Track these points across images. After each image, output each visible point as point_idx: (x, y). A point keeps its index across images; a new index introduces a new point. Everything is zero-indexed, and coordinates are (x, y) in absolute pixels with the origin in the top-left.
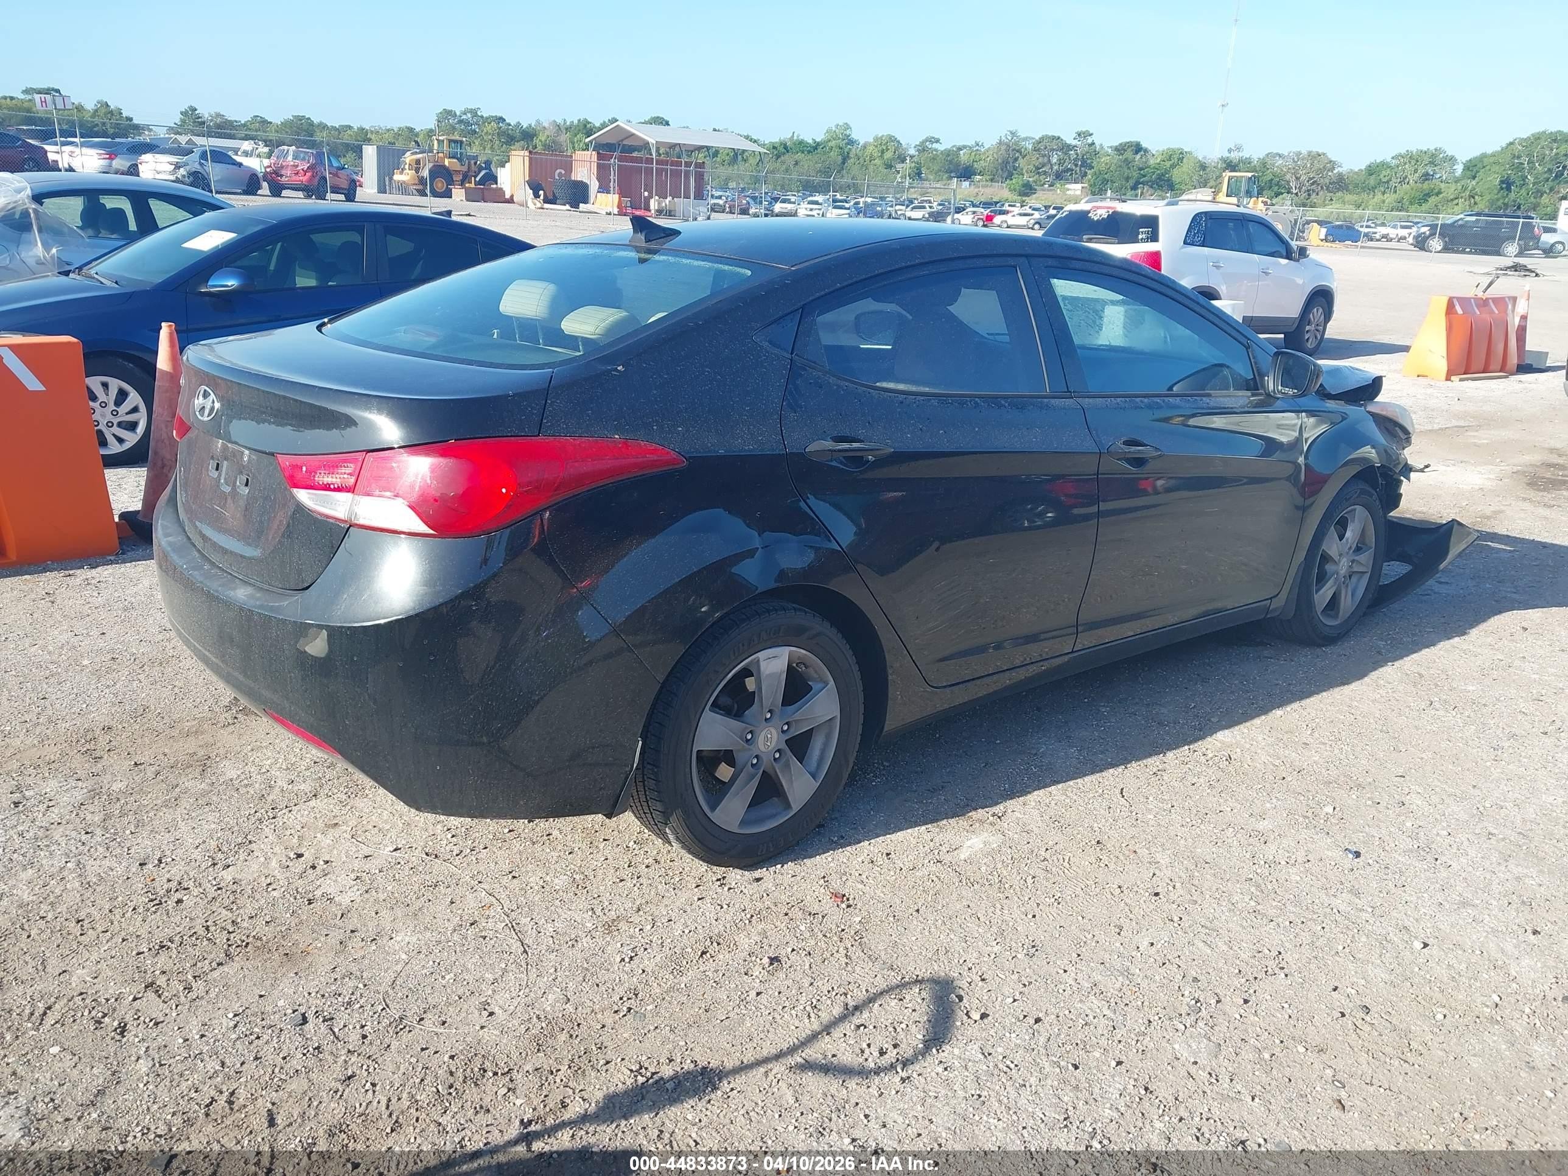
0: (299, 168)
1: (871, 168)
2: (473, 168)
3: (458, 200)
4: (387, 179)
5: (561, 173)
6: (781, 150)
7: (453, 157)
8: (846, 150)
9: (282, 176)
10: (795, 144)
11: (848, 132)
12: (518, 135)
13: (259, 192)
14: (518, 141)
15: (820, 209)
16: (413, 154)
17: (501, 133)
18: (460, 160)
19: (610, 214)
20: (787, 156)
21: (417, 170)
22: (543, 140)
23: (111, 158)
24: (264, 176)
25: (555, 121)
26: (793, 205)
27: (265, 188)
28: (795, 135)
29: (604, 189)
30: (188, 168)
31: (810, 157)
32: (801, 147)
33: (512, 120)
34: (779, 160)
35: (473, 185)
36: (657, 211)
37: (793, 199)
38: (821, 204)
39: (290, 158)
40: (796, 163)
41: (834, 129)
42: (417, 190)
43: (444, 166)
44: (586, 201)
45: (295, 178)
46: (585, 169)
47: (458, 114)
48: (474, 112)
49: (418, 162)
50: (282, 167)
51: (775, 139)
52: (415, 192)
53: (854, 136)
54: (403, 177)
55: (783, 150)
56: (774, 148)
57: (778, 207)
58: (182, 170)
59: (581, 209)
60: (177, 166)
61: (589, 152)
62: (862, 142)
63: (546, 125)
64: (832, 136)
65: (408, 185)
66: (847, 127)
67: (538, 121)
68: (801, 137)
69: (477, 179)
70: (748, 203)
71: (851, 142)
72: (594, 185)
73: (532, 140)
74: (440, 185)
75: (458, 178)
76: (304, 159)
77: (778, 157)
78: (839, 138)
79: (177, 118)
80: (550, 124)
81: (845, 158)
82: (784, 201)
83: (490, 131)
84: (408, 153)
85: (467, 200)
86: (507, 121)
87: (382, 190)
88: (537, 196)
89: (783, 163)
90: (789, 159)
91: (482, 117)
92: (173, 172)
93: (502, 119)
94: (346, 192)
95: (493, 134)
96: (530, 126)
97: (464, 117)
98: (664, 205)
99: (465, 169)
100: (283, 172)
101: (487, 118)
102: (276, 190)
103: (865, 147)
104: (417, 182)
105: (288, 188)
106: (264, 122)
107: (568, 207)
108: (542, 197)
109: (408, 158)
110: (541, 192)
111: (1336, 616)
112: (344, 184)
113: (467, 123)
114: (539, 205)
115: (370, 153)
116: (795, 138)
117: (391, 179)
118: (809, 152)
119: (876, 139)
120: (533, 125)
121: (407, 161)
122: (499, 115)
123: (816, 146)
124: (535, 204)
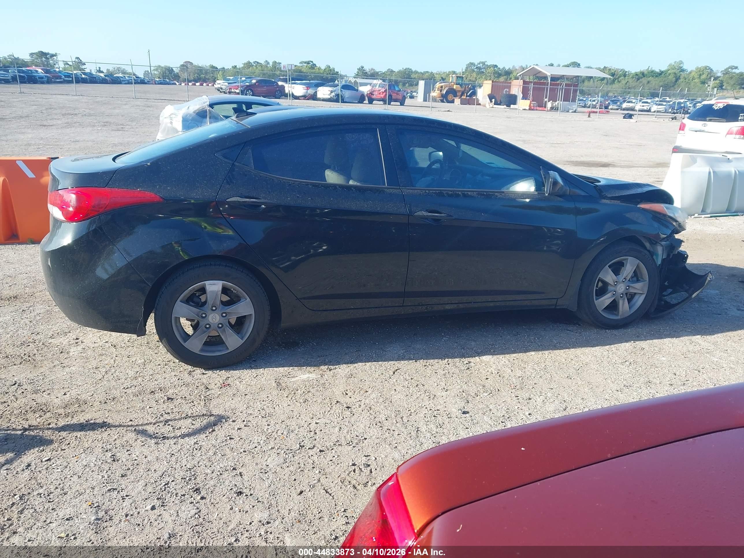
0: (381, 91)
1: (692, 84)
2: (467, 89)
3: (457, 104)
4: (428, 95)
5: (506, 91)
6: (640, 76)
7: (458, 84)
8: (679, 75)
9: (373, 95)
10: (649, 73)
11: (681, 65)
12: (503, 73)
13: (364, 102)
14: (503, 76)
15: (648, 106)
16: (440, 83)
17: (495, 73)
18: (461, 85)
19: (525, 110)
20: (643, 79)
21: (441, 91)
22: (515, 75)
23: (307, 89)
24: (367, 95)
25: (522, 66)
26: (634, 104)
27: (366, 101)
28: (650, 68)
29: (525, 97)
30: (335, 92)
31: (657, 78)
32: (653, 74)
33: (501, 66)
34: (639, 81)
35: (465, 97)
36: (551, 108)
37: (634, 101)
38: (649, 103)
39: (378, 87)
40: (648, 82)
41: (673, 64)
42: (441, 100)
43: (453, 89)
44: (515, 103)
45: (378, 95)
46: (516, 89)
47: (476, 64)
48: (483, 63)
49: (442, 87)
50: (374, 91)
51: (638, 70)
52: (439, 101)
53: (685, 67)
54: (435, 94)
55: (642, 76)
56: (636, 75)
57: (625, 105)
58: (333, 93)
59: (511, 108)
60: (332, 92)
61: (519, 81)
62: (689, 70)
63: (517, 68)
64: (671, 67)
65: (436, 97)
66: (681, 62)
67: (514, 66)
68: (653, 69)
69: (468, 94)
70: (609, 103)
71: (683, 71)
72: (520, 96)
73: (510, 75)
74: (450, 97)
75: (459, 94)
76: (383, 87)
77: (638, 79)
78: (676, 69)
79: (356, 71)
80: (519, 67)
81: (677, 79)
82: (629, 102)
83: (490, 72)
84: (438, 83)
85: (461, 104)
86: (499, 67)
87: (425, 100)
88: (491, 102)
89: (641, 82)
90: (644, 80)
91: (487, 65)
92: (329, 95)
93: (496, 66)
94: (400, 101)
95: (491, 73)
96: (509, 68)
97: (479, 65)
98: (554, 105)
99: (463, 89)
100: (374, 93)
101: (489, 66)
102: (371, 101)
103: (690, 73)
104: (440, 96)
105: (375, 100)
106: (392, 71)
107: (505, 106)
108: (493, 102)
109: (438, 85)
110: (493, 100)
111: (618, 315)
112: (400, 97)
113: (479, 68)
114: (491, 106)
115: (422, 83)
116: (650, 69)
117: (429, 95)
118: (657, 76)
119: (697, 68)
120: (511, 68)
121: (437, 87)
122: (495, 64)
123: (661, 73)
124: (490, 105)
